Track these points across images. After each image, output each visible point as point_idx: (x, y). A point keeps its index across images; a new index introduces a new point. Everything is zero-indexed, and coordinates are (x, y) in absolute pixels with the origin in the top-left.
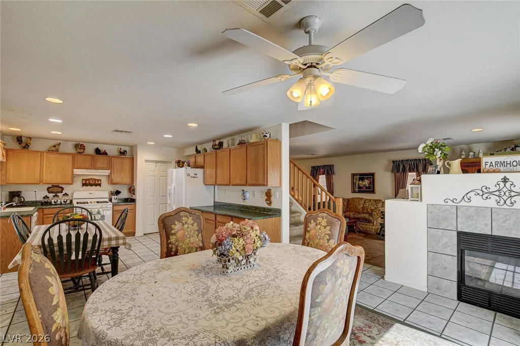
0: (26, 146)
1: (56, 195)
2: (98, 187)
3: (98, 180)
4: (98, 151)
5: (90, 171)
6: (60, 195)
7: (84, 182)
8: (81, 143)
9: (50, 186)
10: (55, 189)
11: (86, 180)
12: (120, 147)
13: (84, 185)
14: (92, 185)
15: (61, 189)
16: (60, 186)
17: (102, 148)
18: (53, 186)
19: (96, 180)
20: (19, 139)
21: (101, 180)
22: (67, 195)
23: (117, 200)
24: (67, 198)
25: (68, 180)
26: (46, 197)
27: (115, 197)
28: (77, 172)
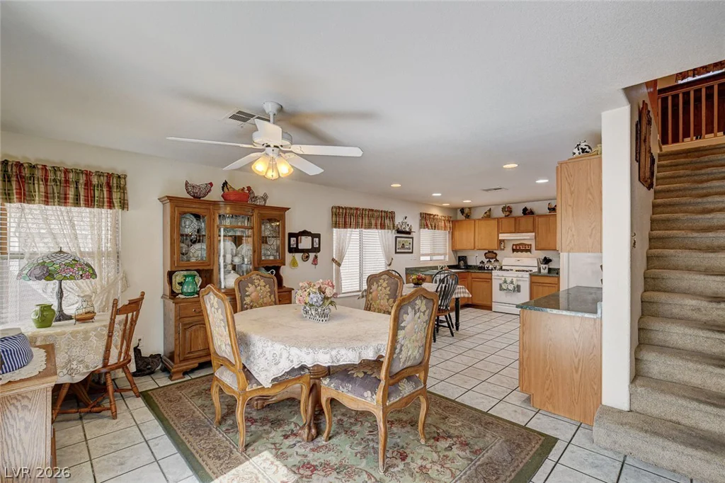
0: (468, 216)
1: (489, 260)
2: (529, 253)
3: (528, 245)
4: (525, 210)
5: (514, 235)
6: (492, 261)
7: (514, 247)
8: (507, 205)
9: (487, 251)
10: (490, 255)
11: (516, 245)
12: (549, 202)
13: (514, 250)
14: (522, 251)
16: (495, 251)
17: (529, 206)
18: (489, 252)
19: (525, 245)
20: (462, 211)
21: (531, 245)
22: (497, 260)
23: (546, 271)
24: (496, 264)
25: (494, 246)
26: (482, 262)
27: (544, 266)
28: (502, 237)
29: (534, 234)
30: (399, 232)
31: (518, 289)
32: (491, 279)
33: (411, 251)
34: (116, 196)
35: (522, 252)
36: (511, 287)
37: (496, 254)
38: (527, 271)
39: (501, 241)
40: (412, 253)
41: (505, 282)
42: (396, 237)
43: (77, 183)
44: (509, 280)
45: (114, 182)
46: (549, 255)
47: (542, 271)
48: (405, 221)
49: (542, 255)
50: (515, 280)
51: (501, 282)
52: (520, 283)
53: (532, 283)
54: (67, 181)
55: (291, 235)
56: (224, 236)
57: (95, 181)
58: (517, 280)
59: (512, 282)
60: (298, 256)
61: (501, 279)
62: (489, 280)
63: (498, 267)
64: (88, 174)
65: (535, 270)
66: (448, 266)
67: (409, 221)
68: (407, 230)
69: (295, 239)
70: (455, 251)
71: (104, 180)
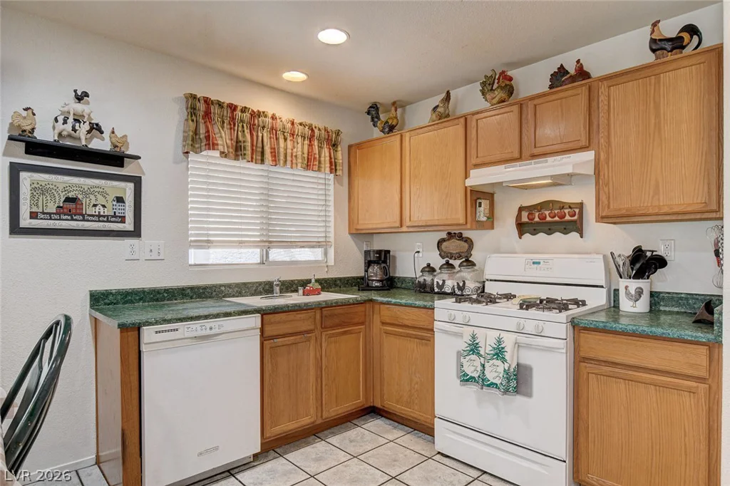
0: (390, 129)
1: (447, 263)
2: (575, 235)
3: (571, 206)
5: (518, 166)
6: (456, 263)
7: (525, 219)
8: (500, 71)
9: (444, 235)
10: (453, 246)
11: (530, 209)
13: (522, 228)
14: (550, 229)
15: (466, 245)
16: (465, 232)
18: (449, 235)
19: (562, 206)
20: (374, 111)
21: (581, 205)
22: (469, 263)
23: (643, 305)
24: (466, 274)
25: (456, 213)
26: (430, 269)
27: (634, 285)
28: (479, 178)
29: (589, 156)
30: (35, 148)
31: (518, 381)
32: (432, 330)
33: (129, 226)
35: (550, 232)
36: (495, 372)
37: (469, 242)
38: (562, 306)
39: (477, 196)
40: (136, 233)
41: (474, 348)
42: (15, 170)
44: (487, 342)
46: (654, 239)
47: (626, 305)
48: (79, 107)
49: (623, 240)
50: (509, 341)
51: (462, 345)
52: (527, 358)
53: (580, 361)
58: (518, 345)
59: (499, 353)
61: (460, 335)
62: (425, 334)
63: (471, 285)
65: (597, 299)
66: (317, 281)
67: (94, 110)
68: (100, 144)
70: (359, 234)
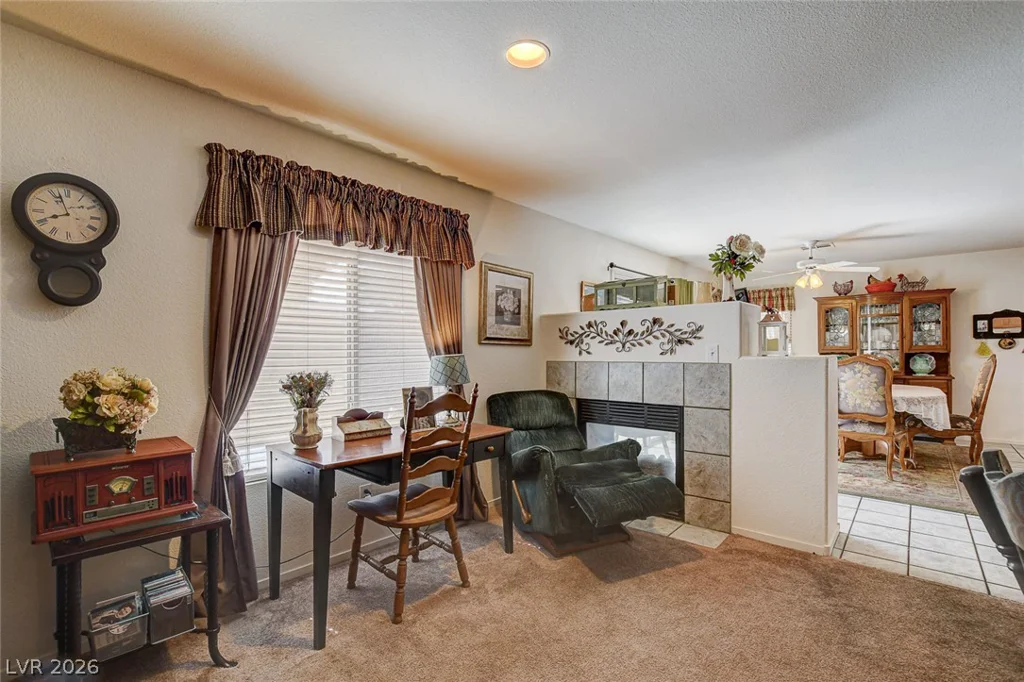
34: (786, 302)
43: (765, 297)
45: (785, 293)
54: (759, 298)
55: (977, 318)
56: (872, 325)
57: (774, 295)
60: (992, 343)
64: (770, 291)
69: (986, 322)
71: (779, 292)
